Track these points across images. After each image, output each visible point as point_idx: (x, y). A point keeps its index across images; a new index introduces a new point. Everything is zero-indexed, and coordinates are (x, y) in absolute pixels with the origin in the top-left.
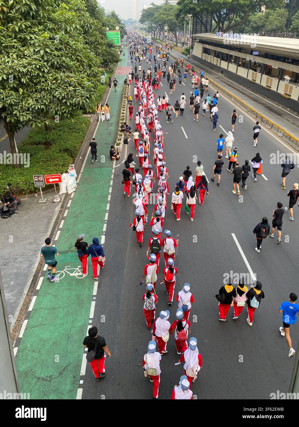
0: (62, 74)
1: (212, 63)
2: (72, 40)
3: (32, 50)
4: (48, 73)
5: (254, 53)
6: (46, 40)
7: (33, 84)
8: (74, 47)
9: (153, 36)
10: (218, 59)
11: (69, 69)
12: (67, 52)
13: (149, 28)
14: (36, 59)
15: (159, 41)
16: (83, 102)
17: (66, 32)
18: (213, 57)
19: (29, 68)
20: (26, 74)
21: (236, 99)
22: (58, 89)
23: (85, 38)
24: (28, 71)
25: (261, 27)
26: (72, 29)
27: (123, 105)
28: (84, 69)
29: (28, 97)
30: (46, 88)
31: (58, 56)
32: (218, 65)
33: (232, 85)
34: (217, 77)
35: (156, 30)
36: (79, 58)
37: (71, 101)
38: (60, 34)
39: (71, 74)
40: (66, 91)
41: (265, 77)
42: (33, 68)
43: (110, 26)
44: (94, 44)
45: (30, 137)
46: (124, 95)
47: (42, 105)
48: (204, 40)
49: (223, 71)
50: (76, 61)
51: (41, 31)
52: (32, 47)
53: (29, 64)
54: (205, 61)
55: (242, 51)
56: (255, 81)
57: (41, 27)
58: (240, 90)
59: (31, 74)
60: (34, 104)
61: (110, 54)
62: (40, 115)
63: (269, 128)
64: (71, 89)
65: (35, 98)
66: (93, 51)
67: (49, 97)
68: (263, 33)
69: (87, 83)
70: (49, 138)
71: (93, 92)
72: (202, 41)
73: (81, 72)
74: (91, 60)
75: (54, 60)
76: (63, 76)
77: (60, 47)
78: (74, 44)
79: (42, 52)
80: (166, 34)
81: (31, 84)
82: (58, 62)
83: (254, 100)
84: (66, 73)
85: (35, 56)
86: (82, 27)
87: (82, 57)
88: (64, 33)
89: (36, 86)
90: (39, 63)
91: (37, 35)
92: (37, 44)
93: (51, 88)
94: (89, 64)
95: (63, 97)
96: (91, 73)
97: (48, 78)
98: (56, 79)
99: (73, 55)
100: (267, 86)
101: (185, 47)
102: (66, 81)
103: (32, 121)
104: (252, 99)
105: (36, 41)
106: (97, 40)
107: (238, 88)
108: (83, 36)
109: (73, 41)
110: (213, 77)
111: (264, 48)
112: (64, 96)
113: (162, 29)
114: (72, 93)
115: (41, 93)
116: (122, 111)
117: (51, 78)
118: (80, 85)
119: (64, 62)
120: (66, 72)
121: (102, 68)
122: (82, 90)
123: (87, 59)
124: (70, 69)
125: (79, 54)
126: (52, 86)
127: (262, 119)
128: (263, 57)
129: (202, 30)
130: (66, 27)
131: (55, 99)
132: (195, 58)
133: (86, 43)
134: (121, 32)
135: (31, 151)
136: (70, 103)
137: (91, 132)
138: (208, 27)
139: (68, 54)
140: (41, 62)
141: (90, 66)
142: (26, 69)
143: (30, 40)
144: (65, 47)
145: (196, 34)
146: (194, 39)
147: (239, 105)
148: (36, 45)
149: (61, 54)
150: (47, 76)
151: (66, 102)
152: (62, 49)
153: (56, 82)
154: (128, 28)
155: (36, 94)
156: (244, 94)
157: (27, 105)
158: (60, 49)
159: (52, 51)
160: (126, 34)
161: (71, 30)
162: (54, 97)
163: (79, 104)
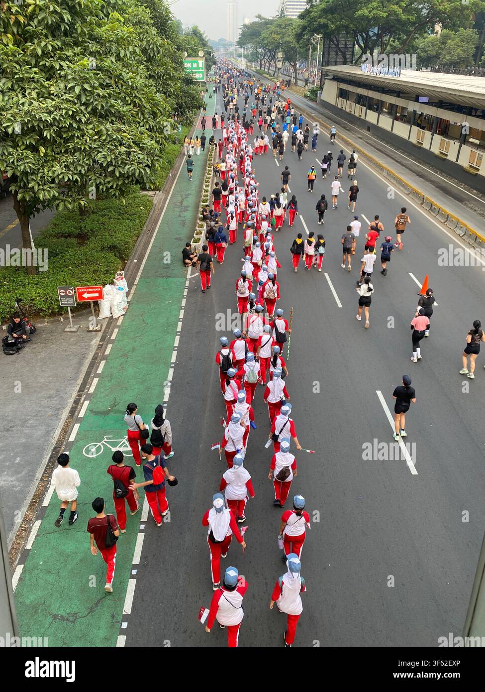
0: (108, 126)
1: (353, 113)
2: (127, 71)
3: (62, 86)
4: (86, 123)
5: (422, 99)
6: (85, 70)
7: (62, 141)
8: (130, 84)
9: (258, 68)
10: (363, 107)
11: (120, 117)
12: (117, 90)
13: (252, 54)
14: (68, 101)
15: (267, 76)
16: (140, 172)
17: (118, 58)
18: (353, 104)
19: (56, 115)
20: (52, 125)
21: (389, 173)
22: (101, 150)
23: (148, 69)
24: (54, 119)
25: (434, 57)
26: (128, 54)
27: (207, 178)
28: (144, 118)
29: (53, 161)
30: (83, 148)
31: (104, 97)
32: (363, 117)
33: (384, 149)
34: (361, 136)
35: (264, 58)
36: (137, 101)
37: (121, 170)
38: (109, 61)
39: (124, 126)
40: (114, 153)
41: (438, 138)
42: (63, 114)
43: (190, 51)
44: (163, 78)
45: (55, 225)
46: (208, 162)
47: (75, 174)
48: (340, 76)
49: (370, 127)
50: (132, 105)
51: (78, 55)
52: (62, 80)
53: (57, 108)
54: (342, 110)
55: (401, 95)
56: (422, 144)
57: (78, 50)
58: (396, 159)
59: (59, 124)
60: (62, 173)
61: (187, 94)
62: (71, 190)
63: (443, 221)
64: (122, 151)
65: (64, 162)
66: (161, 89)
67: (87, 162)
68: (437, 68)
69: (148, 142)
70: (85, 227)
71: (158, 156)
72: (337, 79)
73: (139, 123)
74: (156, 105)
75: (97, 102)
76: (111, 129)
77: (108, 81)
78: (131, 78)
79: (77, 90)
80: (280, 65)
81: (58, 140)
82: (102, 106)
83: (418, 175)
85: (67, 96)
86: (144, 51)
87: (143, 100)
88: (114, 61)
89: (67, 143)
90: (72, 107)
91: (70, 62)
92: (70, 77)
93: (90, 148)
94: (153, 112)
95: (108, 162)
96: (155, 126)
97: (87, 132)
98: (99, 133)
99: (128, 96)
100: (441, 153)
101: (310, 86)
102: (115, 137)
103: (58, 199)
104: (415, 173)
105: (68, 72)
106: (168, 72)
107: (394, 156)
108: (146, 66)
109: (128, 73)
110: (354, 136)
111: (438, 91)
112: (111, 162)
113: (273, 57)
114: (124, 157)
115: (74, 154)
116: (204, 187)
117: (91, 132)
118: (137, 145)
119: (113, 106)
120: (116, 123)
121: (174, 117)
122: (139, 152)
123: (150, 102)
124: (123, 119)
125: (137, 94)
126: (93, 144)
127: (431, 206)
128: (435, 106)
129: (338, 60)
130: (118, 50)
131: (96, 166)
132: (325, 104)
133: (150, 77)
134: (206, 60)
135: (55, 247)
136: (120, 173)
137: (153, 219)
138: (348, 56)
139: (120, 93)
140: (75, 105)
141: (155, 115)
142: (52, 116)
143: (59, 70)
144: (116, 83)
145: (328, 66)
146: (324, 75)
147: (394, 182)
148: (69, 78)
149: (108, 94)
150: (85, 129)
151: (113, 172)
152: (111, 86)
153: (99, 138)
154: (217, 55)
155: (66, 157)
156: (403, 165)
157: (50, 174)
158: (108, 86)
159: (94, 88)
160: (215, 63)
161: (125, 55)
162: (94, 161)
163: (134, 174)
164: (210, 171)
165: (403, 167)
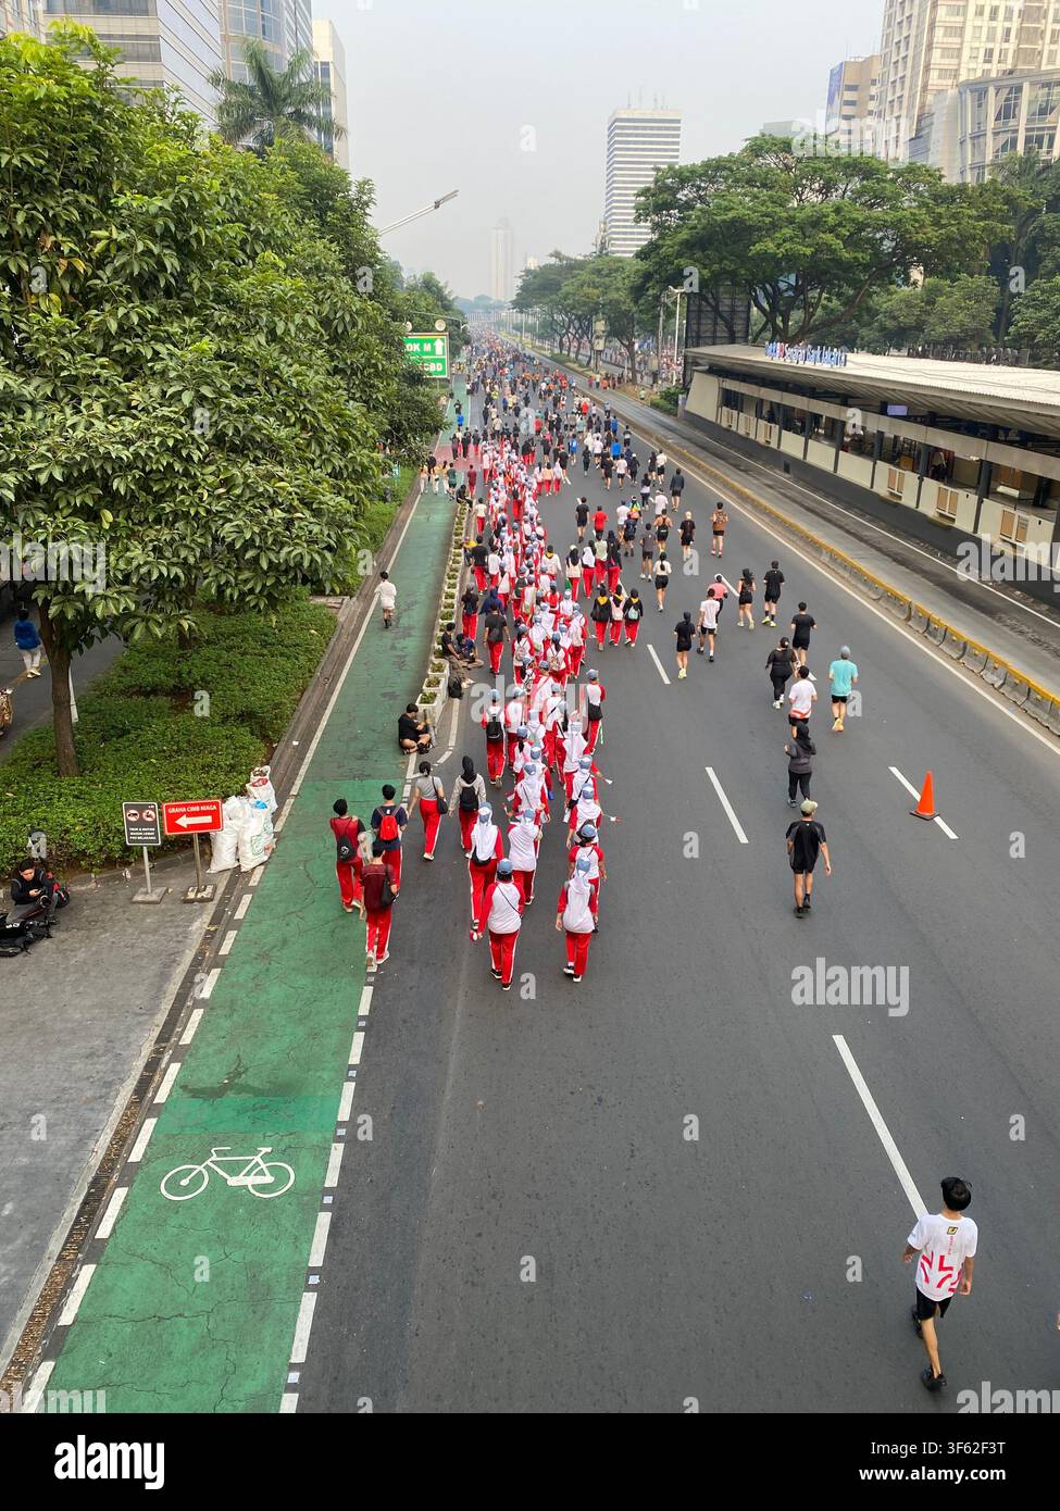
0: (248, 467)
1: (752, 437)
2: (290, 361)
3: (155, 391)
4: (202, 463)
5: (893, 410)
6: (204, 360)
7: (150, 498)
8: (295, 385)
9: (557, 351)
10: (773, 425)
11: (273, 450)
12: (269, 398)
13: (543, 325)
14: (166, 420)
15: (575, 366)
16: (312, 560)
17: (273, 336)
18: (753, 419)
19: (141, 447)
20: (130, 466)
21: (834, 557)
22: (231, 516)
23: (332, 357)
24: (136, 455)
25: (911, 328)
26: (293, 329)
27: (452, 570)
28: (323, 452)
29: (129, 539)
30: (192, 512)
31: (240, 411)
32: (774, 445)
33: (819, 509)
34: (770, 483)
35: (568, 332)
36: (308, 418)
37: (272, 557)
38: (253, 343)
39: (280, 468)
40: (259, 523)
41: (931, 486)
42: (155, 446)
43: (417, 319)
44: (362, 374)
45: (125, 669)
46: (454, 538)
47: (174, 564)
48: (723, 364)
49: (789, 465)
50: (298, 427)
51: (191, 332)
52: (155, 381)
53: (144, 434)
54: (728, 431)
55: (850, 401)
56: (900, 498)
57: (190, 322)
58: (847, 528)
59: (145, 464)
60: (146, 563)
61: (413, 404)
62: (164, 598)
63: (955, 656)
64: (275, 518)
65: (151, 541)
66: (358, 395)
67: (199, 540)
68: (920, 349)
69: (331, 500)
70: (190, 672)
71: (351, 528)
72: (718, 370)
73: (312, 462)
74: (347, 426)
75: (226, 422)
76: (253, 474)
77: (249, 382)
78: (296, 374)
79: (187, 398)
80: (600, 345)
81: (142, 497)
82: (237, 430)
83: (895, 560)
84: (262, 465)
85: (165, 411)
86: (325, 322)
87: (320, 416)
88: (263, 342)
89: (160, 502)
90: (174, 432)
91: (175, 346)
92: (172, 374)
93: (208, 512)
94: (342, 439)
95: (246, 541)
96: (346, 466)
97: (203, 480)
98: (228, 483)
99: (290, 409)
100: (941, 515)
101: (662, 386)
102: (261, 489)
103: (135, 617)
104: (889, 556)
105: (170, 364)
106: (373, 361)
107: (843, 521)
108: (328, 351)
109: (291, 365)
110: (756, 482)
111: (925, 395)
112: (252, 539)
113: (586, 330)
114: (278, 529)
115: (173, 525)
116: (446, 588)
117: (211, 479)
118: (308, 505)
119: (258, 429)
120: (264, 461)
121: (385, 448)
122: (312, 520)
123: (334, 420)
124: (278, 454)
125: (309, 406)
126: (214, 503)
127: (928, 625)
128: (921, 423)
129: (718, 334)
130: (273, 321)
131: (218, 548)
132: (695, 421)
133: (336, 371)
134: (451, 337)
135: (122, 715)
136: (270, 562)
137: (337, 652)
138: (739, 327)
139: (273, 404)
140: (181, 427)
141: (344, 446)
142: (132, 449)
143: (152, 360)
144: (266, 384)
145: (698, 345)
146: (690, 364)
147: (846, 575)
148: (171, 376)
149: (249, 405)
150: (199, 474)
151: (256, 559)
152: (256, 390)
153: (228, 492)
154: (472, 326)
155: (157, 530)
156: (861, 539)
157: (122, 565)
158: (249, 390)
159: (221, 394)
160: (467, 343)
161: (287, 332)
162: (216, 539)
163: (299, 565)
164: (459, 555)
165: (862, 544)
